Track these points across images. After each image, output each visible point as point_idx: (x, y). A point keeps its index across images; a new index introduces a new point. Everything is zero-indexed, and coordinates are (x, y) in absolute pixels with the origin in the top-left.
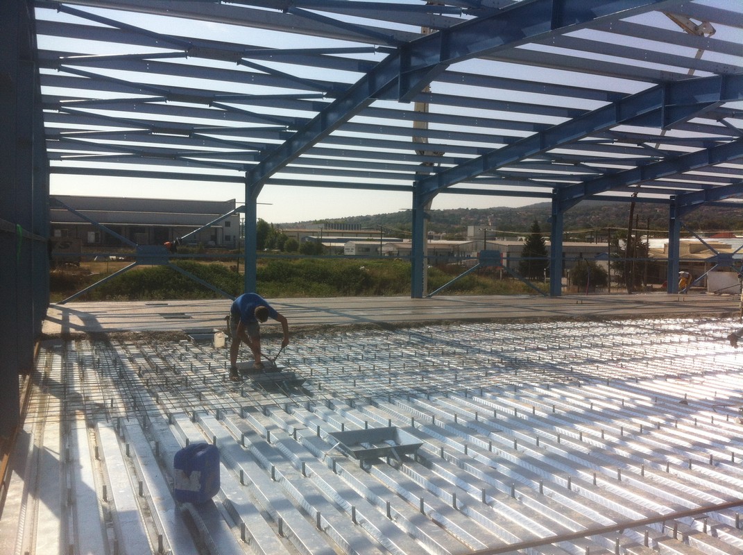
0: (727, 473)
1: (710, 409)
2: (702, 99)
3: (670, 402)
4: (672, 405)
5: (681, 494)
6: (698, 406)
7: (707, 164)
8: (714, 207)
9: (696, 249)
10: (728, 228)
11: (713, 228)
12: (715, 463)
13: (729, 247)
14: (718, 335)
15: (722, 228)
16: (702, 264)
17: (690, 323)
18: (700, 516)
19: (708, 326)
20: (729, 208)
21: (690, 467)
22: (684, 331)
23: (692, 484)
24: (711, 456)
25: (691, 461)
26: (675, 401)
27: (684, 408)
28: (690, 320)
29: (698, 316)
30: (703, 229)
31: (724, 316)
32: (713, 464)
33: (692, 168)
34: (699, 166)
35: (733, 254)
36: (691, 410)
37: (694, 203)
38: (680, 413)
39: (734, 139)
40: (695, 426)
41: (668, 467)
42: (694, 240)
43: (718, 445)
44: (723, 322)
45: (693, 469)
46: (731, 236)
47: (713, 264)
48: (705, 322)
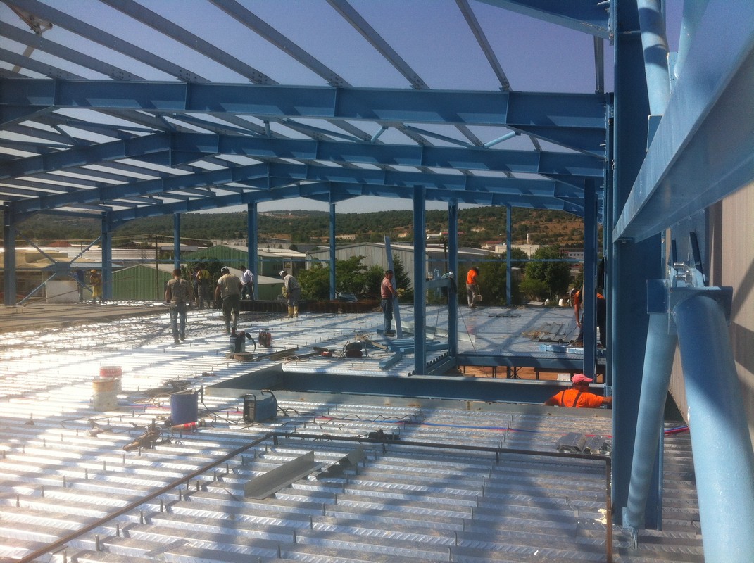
0: (82, 492)
1: (57, 426)
2: (36, 101)
3: (15, 425)
4: (17, 428)
5: (36, 528)
6: (46, 425)
7: (42, 170)
8: (49, 216)
9: (33, 258)
10: (63, 237)
11: (49, 237)
12: (68, 484)
13: (65, 255)
14: (60, 345)
15: (57, 237)
16: (38, 273)
17: (30, 336)
18: (58, 549)
19: (49, 337)
20: (64, 217)
21: (43, 495)
22: (25, 345)
23: (47, 514)
24: (64, 478)
25: (44, 488)
26: (21, 423)
27: (31, 430)
28: (31, 333)
29: (39, 327)
30: (38, 238)
31: (65, 325)
32: (67, 486)
33: (26, 173)
34: (33, 172)
35: (70, 263)
36: (38, 430)
37: (29, 210)
38: (26, 436)
39: (69, 147)
40: (44, 447)
41: (18, 500)
42: (30, 249)
43: (69, 463)
44: (65, 332)
45: (45, 496)
46: (66, 245)
47: (50, 274)
48: (46, 334)
